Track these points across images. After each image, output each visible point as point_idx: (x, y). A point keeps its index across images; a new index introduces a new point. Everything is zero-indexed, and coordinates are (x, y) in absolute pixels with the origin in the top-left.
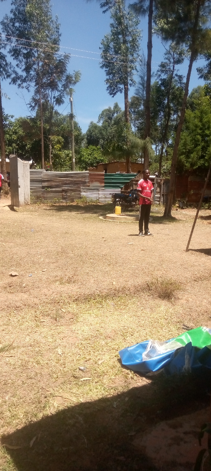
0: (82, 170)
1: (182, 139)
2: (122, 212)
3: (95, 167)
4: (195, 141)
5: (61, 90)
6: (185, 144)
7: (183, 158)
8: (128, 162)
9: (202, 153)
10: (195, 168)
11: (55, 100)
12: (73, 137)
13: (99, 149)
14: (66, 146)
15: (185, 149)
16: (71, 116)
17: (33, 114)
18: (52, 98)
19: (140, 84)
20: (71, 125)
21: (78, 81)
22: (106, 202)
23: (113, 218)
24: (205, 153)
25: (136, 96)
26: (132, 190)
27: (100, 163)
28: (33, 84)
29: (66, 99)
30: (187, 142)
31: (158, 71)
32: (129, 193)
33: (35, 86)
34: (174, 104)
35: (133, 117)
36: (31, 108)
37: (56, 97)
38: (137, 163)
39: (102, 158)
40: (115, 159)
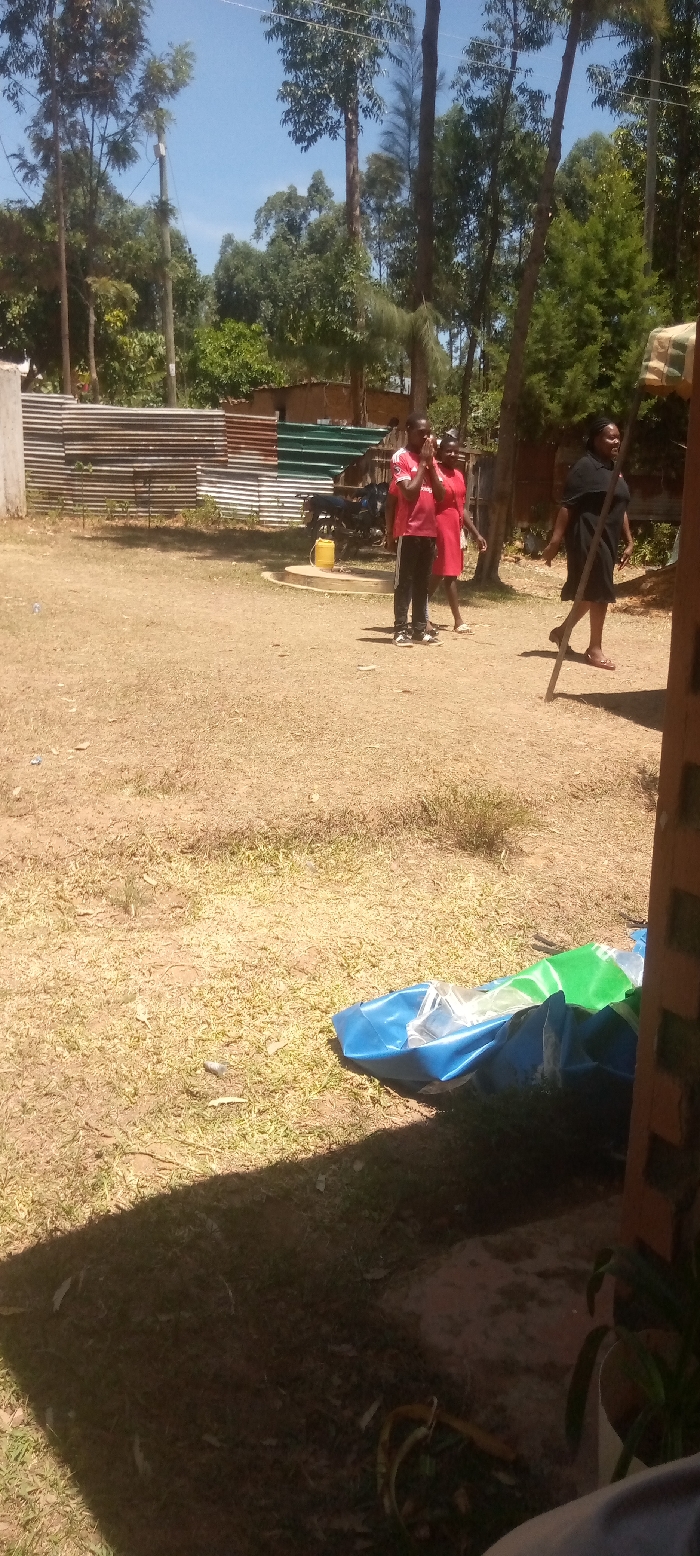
0: (202, 407)
1: (536, 316)
2: (337, 560)
3: (247, 396)
4: (580, 322)
5: (127, 112)
6: (546, 336)
7: (537, 379)
8: (354, 389)
9: (601, 367)
10: (577, 418)
11: (105, 150)
12: (170, 286)
13: (259, 335)
14: (143, 317)
15: (547, 351)
16: (163, 210)
17: (34, 195)
18: (96, 140)
19: (398, 111)
20: (162, 243)
21: (185, 84)
22: (284, 523)
23: (308, 580)
24: (612, 368)
25: (385, 154)
26: (371, 486)
27: (262, 383)
28: (30, 83)
29: (143, 145)
30: (553, 328)
31: (462, 70)
32: (359, 493)
33: (41, 90)
34: (511, 190)
35: (374, 229)
36: (25, 170)
37: (111, 139)
38: (388, 393)
39: (270, 368)
40: (312, 373)
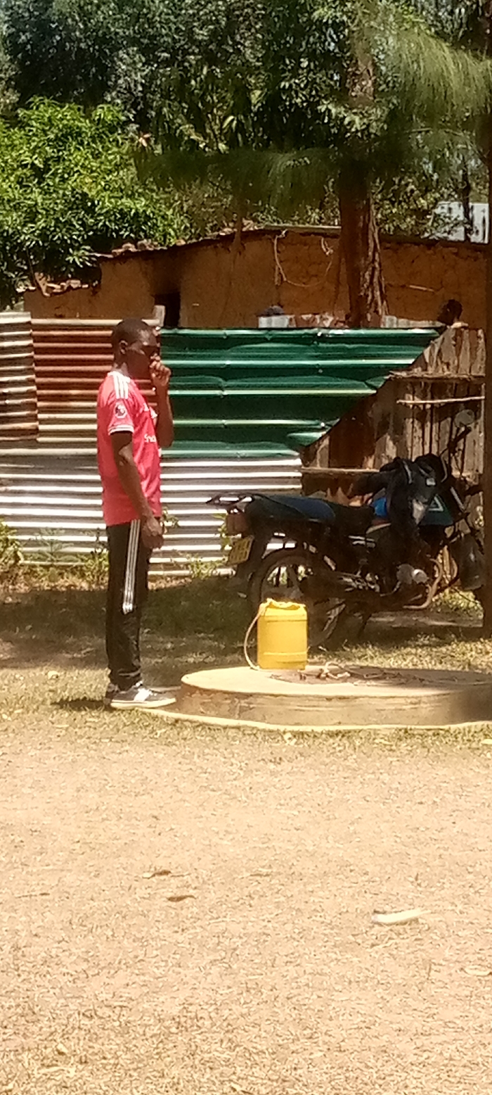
3: (84, 273)
23: (240, 702)
26: (397, 463)
38: (434, 243)
39: (141, 204)
40: (245, 212)
